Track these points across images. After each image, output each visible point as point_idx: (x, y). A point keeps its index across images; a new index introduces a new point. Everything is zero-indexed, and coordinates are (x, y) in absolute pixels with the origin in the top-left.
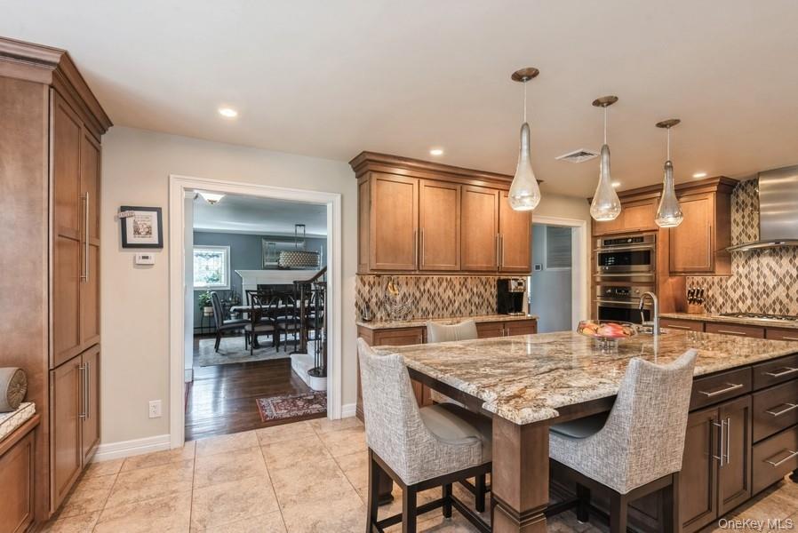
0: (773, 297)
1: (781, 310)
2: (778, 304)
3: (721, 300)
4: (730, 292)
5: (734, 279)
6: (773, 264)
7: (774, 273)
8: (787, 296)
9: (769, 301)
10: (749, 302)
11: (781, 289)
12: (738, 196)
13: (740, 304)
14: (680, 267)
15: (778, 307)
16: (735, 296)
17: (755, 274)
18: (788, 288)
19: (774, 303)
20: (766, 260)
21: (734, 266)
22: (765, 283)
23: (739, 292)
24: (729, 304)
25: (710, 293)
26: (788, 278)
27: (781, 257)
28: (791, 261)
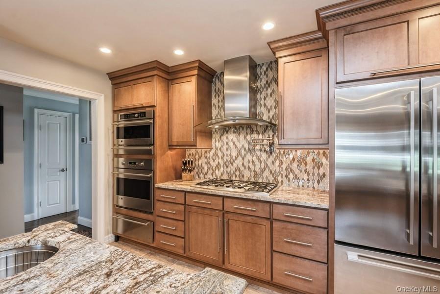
0: (235, 165)
1: (239, 176)
2: (238, 171)
3: (206, 168)
4: (211, 161)
5: (213, 151)
6: (235, 139)
7: (236, 146)
8: (243, 164)
9: (233, 169)
10: (222, 169)
11: (240, 158)
12: (215, 85)
13: (217, 171)
14: (175, 140)
15: (238, 173)
16: (214, 165)
17: (225, 147)
18: (243, 159)
19: (236, 170)
20: (232, 136)
21: (213, 140)
22: (230, 155)
23: (216, 162)
24: (210, 171)
25: (200, 162)
26: (243, 150)
27: (239, 134)
28: (245, 137)
